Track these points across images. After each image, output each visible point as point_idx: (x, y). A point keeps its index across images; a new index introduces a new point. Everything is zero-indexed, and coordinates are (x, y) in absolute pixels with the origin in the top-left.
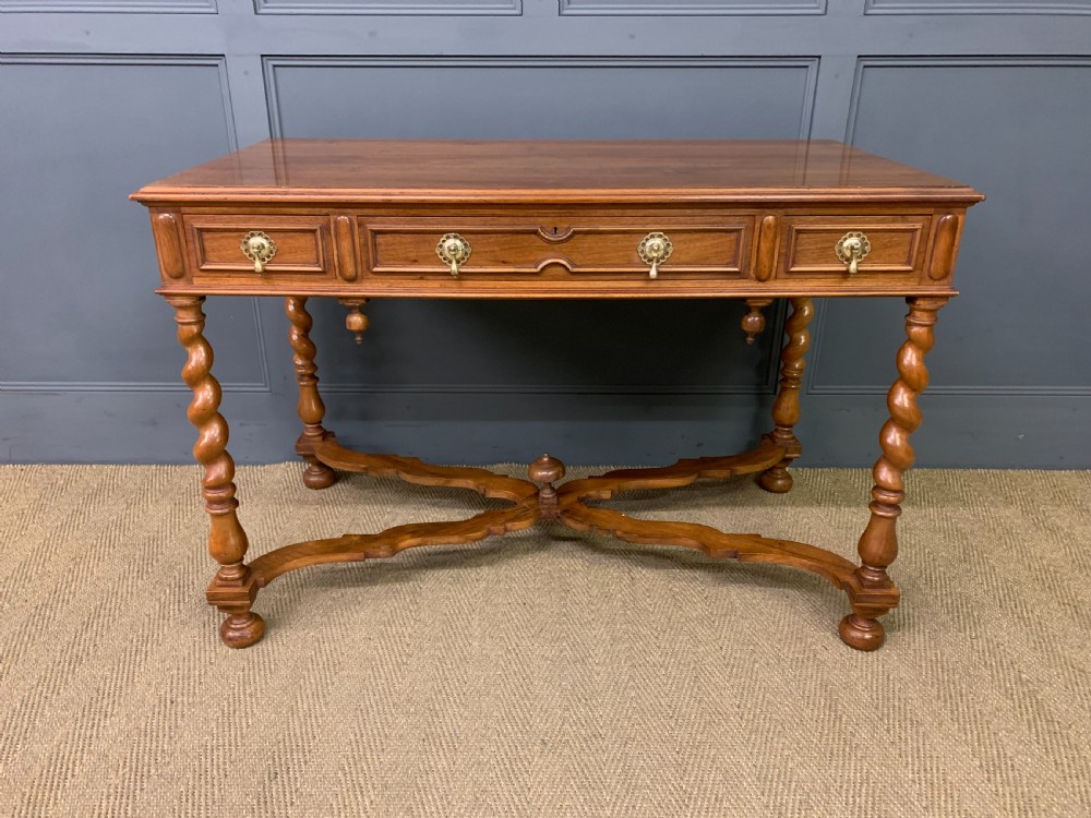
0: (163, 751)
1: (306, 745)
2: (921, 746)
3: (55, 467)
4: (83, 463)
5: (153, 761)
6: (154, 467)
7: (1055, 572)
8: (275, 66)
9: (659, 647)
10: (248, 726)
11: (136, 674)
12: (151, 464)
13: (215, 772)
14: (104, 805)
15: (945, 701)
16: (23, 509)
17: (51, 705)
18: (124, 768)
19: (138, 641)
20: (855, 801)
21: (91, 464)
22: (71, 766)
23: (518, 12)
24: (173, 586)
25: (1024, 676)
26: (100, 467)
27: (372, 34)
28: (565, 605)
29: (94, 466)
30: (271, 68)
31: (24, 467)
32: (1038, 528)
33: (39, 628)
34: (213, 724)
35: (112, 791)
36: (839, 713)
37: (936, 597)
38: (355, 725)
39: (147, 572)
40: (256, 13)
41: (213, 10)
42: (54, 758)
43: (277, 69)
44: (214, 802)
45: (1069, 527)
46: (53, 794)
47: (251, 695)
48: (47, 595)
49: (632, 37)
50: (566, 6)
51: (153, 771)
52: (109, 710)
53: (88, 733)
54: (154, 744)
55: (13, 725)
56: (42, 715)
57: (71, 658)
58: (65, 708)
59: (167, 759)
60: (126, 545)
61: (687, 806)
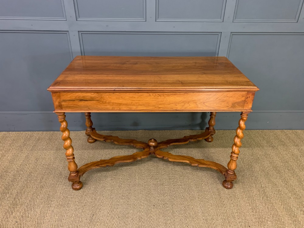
0: (67, 210)
1: (100, 207)
2: (238, 204)
3: (27, 132)
4: (34, 131)
5: (65, 212)
6: (52, 132)
7: (273, 158)
8: (82, 33)
9: (180, 180)
10: (85, 203)
11: (57, 190)
12: (51, 131)
13: (79, 215)
14: (55, 223)
15: (245, 193)
16: (21, 145)
17: (38, 199)
18: (58, 214)
19: (56, 181)
20: (223, 218)
21: (36, 131)
22: (46, 214)
23: (145, 20)
24: (62, 166)
25: (263, 186)
26: (38, 132)
27: (107, 26)
28: (158, 170)
29: (37, 132)
30: (81, 34)
31: (18, 132)
32: (270, 147)
33: (31, 178)
34: (77, 203)
35: (56, 220)
36: (221, 196)
37: (245, 166)
38: (110, 202)
39: (55, 163)
40: (77, 20)
41: (65, 20)
42: (41, 212)
43: (82, 34)
44: (80, 222)
45: (277, 146)
46: (43, 221)
47: (85, 195)
48: (31, 169)
49: (174, 27)
50: (157, 19)
51: (65, 215)
52: (52, 200)
53: (48, 206)
54: (64, 208)
55: (30, 204)
56: (37, 202)
57: (40, 186)
58: (41, 199)
59: (68, 212)
60: (49, 155)
61: (186, 220)
